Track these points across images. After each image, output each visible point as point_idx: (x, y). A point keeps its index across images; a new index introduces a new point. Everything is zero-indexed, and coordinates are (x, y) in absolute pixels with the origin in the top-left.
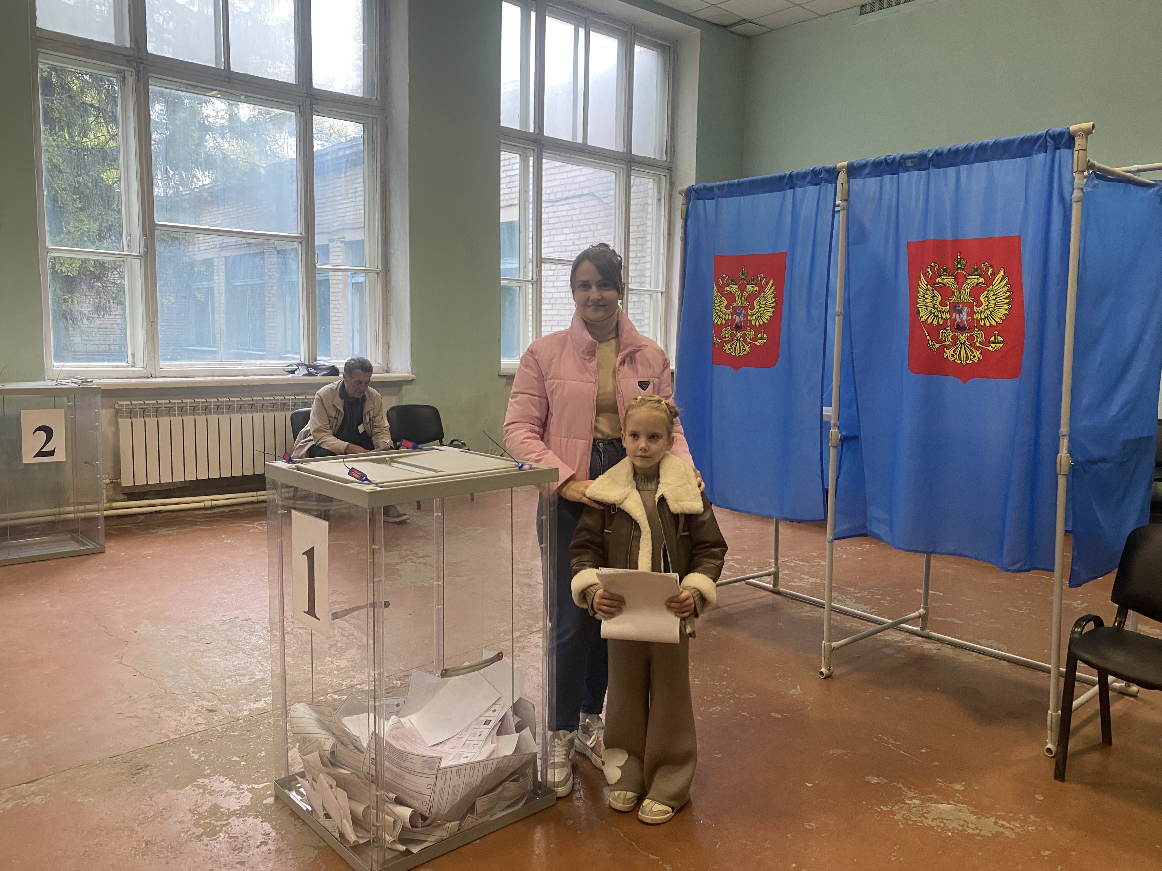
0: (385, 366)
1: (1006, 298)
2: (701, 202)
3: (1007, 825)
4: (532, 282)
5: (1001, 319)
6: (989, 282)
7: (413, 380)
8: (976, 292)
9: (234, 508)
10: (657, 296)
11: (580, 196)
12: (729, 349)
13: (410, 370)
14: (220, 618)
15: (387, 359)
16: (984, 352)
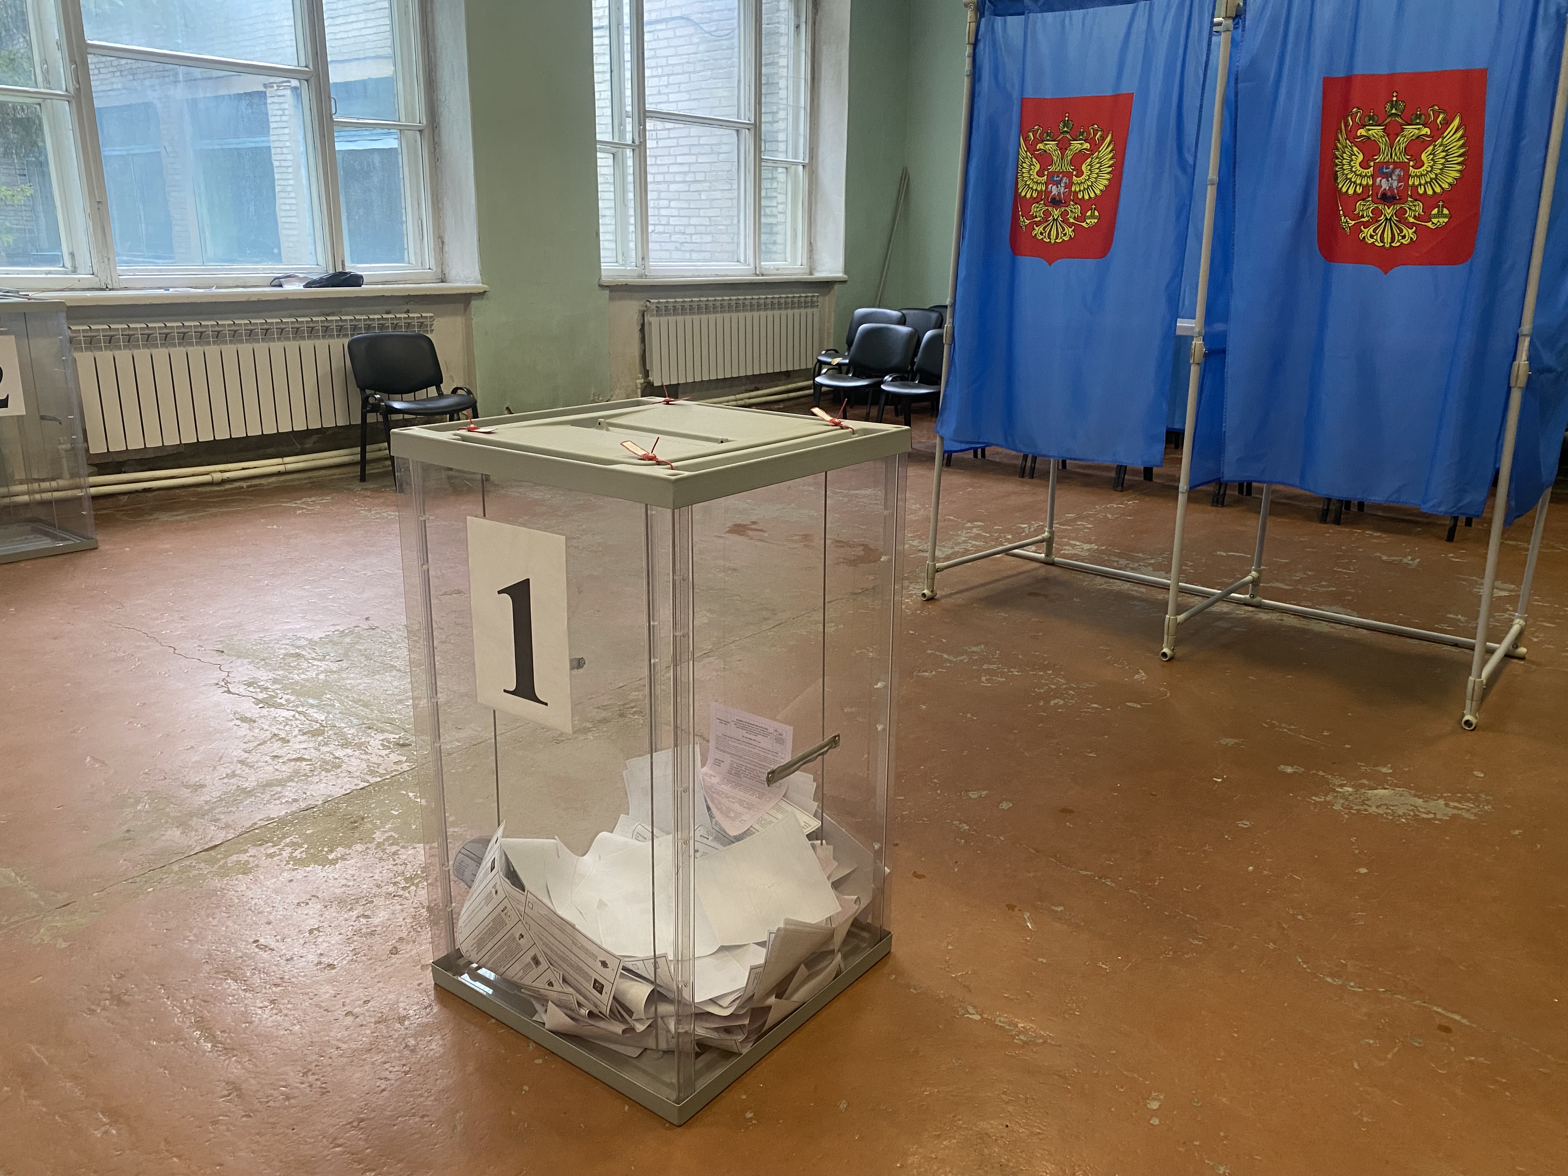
0: (439, 271)
1: (1460, 156)
2: (999, 19)
3: (1460, 806)
4: (634, 147)
5: (1450, 184)
6: (1438, 132)
7: (485, 292)
8: (1416, 147)
9: (255, 482)
10: (796, 171)
12: (1041, 234)
13: (479, 277)
14: (332, 629)
15: (441, 262)
16: (1420, 230)
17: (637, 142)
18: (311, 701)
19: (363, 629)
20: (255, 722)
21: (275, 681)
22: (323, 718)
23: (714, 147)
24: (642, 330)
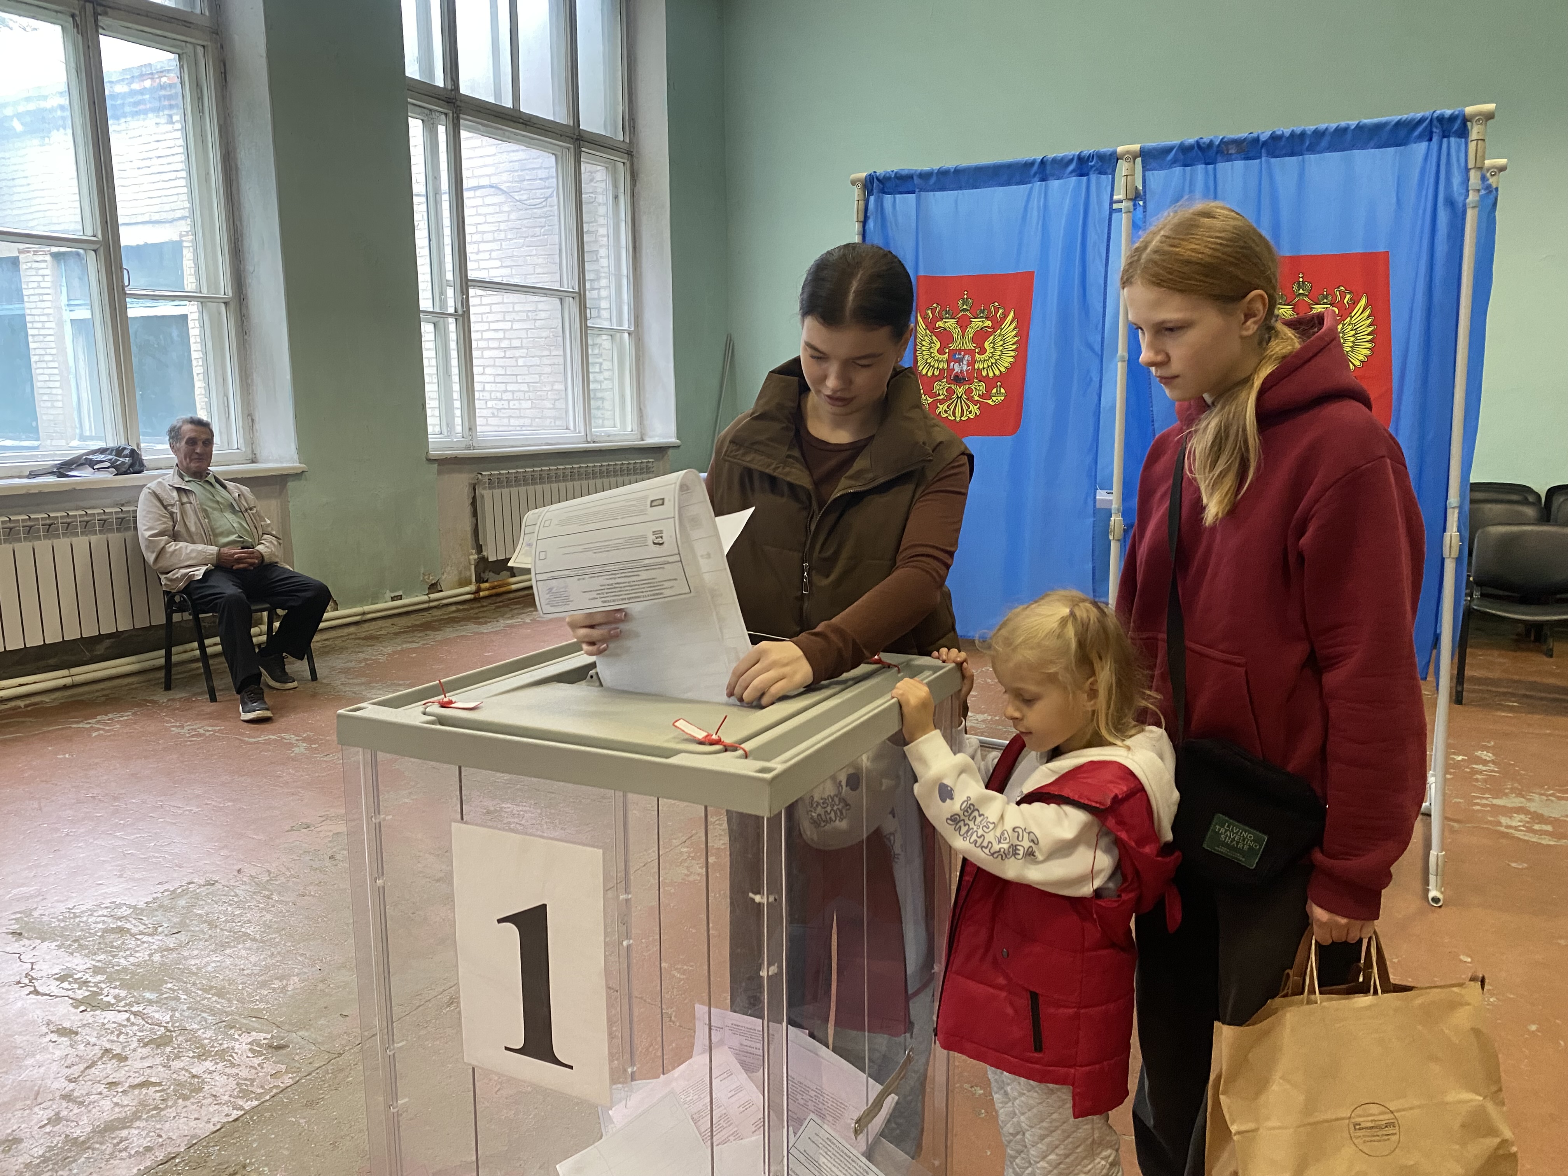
0: (249, 451)
1: (1369, 334)
5: (1361, 361)
6: (1345, 313)
7: (303, 472)
10: (621, 338)
12: (946, 412)
13: (296, 457)
14: (161, 888)
15: (251, 440)
17: (460, 312)
18: (148, 995)
19: (200, 886)
20: (76, 1033)
21: (96, 971)
22: (168, 1018)
23: (530, 314)
24: (474, 503)
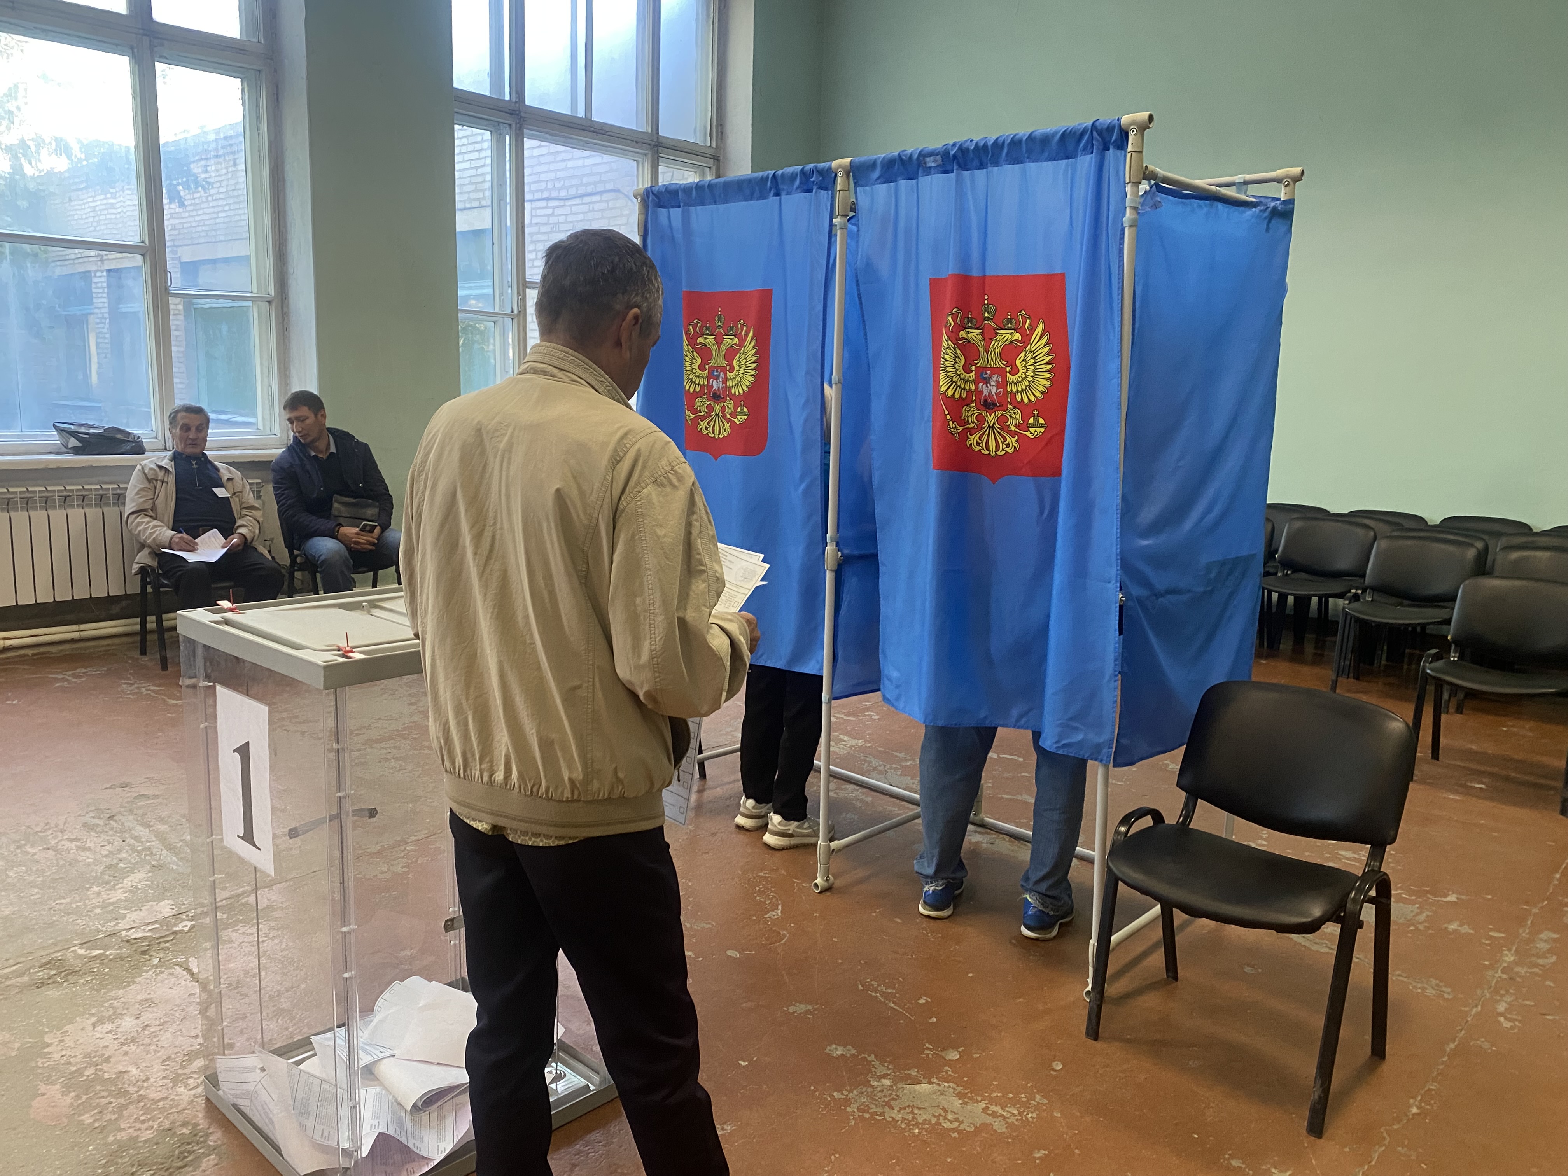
1: (1046, 364)
2: (664, 211)
3: (1001, 1112)
4: (512, 315)
5: (1042, 393)
6: (1026, 339)
8: (1010, 352)
9: (42, 650)
11: (601, 193)
12: (706, 428)
16: (1021, 439)
17: (516, 312)
